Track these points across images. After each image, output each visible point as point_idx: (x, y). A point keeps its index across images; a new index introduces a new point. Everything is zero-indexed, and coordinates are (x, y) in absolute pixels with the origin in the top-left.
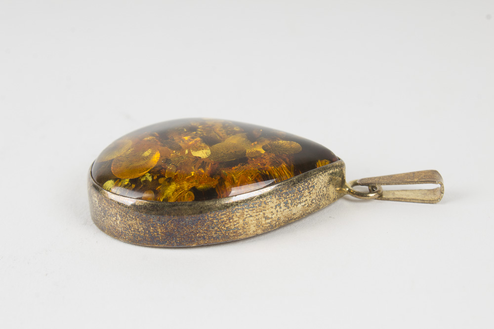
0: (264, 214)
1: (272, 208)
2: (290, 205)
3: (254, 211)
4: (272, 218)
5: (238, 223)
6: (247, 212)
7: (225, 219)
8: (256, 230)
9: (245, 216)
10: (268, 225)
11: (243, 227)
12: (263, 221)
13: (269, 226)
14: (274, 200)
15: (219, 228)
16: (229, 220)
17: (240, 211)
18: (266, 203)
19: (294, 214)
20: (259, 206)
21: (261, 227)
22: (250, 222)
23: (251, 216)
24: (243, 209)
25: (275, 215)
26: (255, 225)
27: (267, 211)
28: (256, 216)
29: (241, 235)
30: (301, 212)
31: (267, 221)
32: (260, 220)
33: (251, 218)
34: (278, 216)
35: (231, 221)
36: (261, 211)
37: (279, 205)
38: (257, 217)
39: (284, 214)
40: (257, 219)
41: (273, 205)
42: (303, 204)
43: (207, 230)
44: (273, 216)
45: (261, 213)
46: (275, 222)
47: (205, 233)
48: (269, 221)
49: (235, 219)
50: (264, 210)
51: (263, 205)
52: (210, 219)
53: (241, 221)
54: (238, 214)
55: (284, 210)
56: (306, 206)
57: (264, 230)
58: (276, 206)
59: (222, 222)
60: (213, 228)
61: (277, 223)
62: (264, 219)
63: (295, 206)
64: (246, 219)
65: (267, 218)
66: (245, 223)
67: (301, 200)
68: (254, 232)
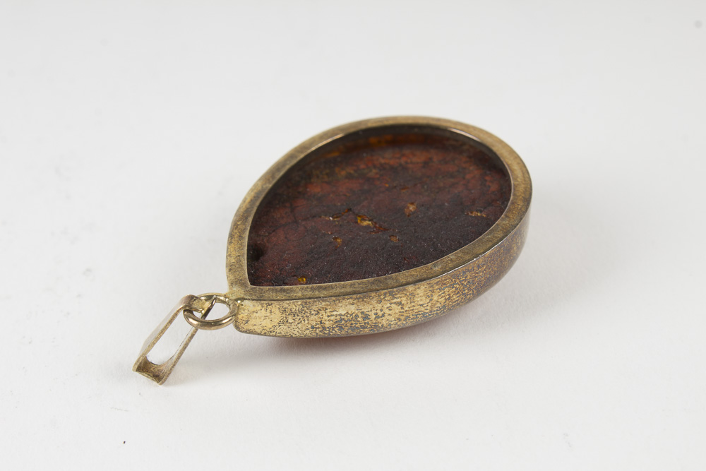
0: (402, 308)
1: (389, 315)
2: (360, 315)
3: (416, 311)
4: (391, 304)
5: (439, 295)
6: (427, 309)
7: (455, 297)
8: (415, 290)
9: (430, 304)
10: (398, 296)
11: (434, 292)
12: (404, 300)
13: (396, 294)
14: (384, 322)
15: (463, 284)
16: (450, 297)
17: (435, 309)
18: (399, 319)
19: (353, 304)
20: (409, 317)
21: (408, 294)
22: (424, 298)
23: (421, 305)
24: (431, 312)
25: (386, 306)
26: (417, 296)
27: (397, 311)
28: (414, 306)
29: (437, 283)
30: (340, 305)
31: (399, 300)
32: (409, 302)
33: (421, 303)
34: (380, 305)
35: (448, 297)
36: (406, 311)
37: (377, 317)
38: (413, 304)
39: (371, 307)
40: (414, 302)
41: (387, 317)
42: (335, 313)
43: (476, 277)
44: (389, 305)
45: (407, 309)
46: (386, 298)
47: (477, 273)
48: (395, 300)
49: (442, 300)
50: (403, 312)
51: (403, 318)
52: (471, 292)
53: (435, 298)
54: (438, 305)
55: (371, 311)
56: (329, 310)
57: (405, 290)
58: (383, 315)
59: (458, 293)
60: (469, 282)
61: (382, 297)
62: (403, 302)
63: (350, 312)
64: (428, 301)
65: (400, 304)
66: (430, 297)
67: (338, 317)
68: (419, 288)
